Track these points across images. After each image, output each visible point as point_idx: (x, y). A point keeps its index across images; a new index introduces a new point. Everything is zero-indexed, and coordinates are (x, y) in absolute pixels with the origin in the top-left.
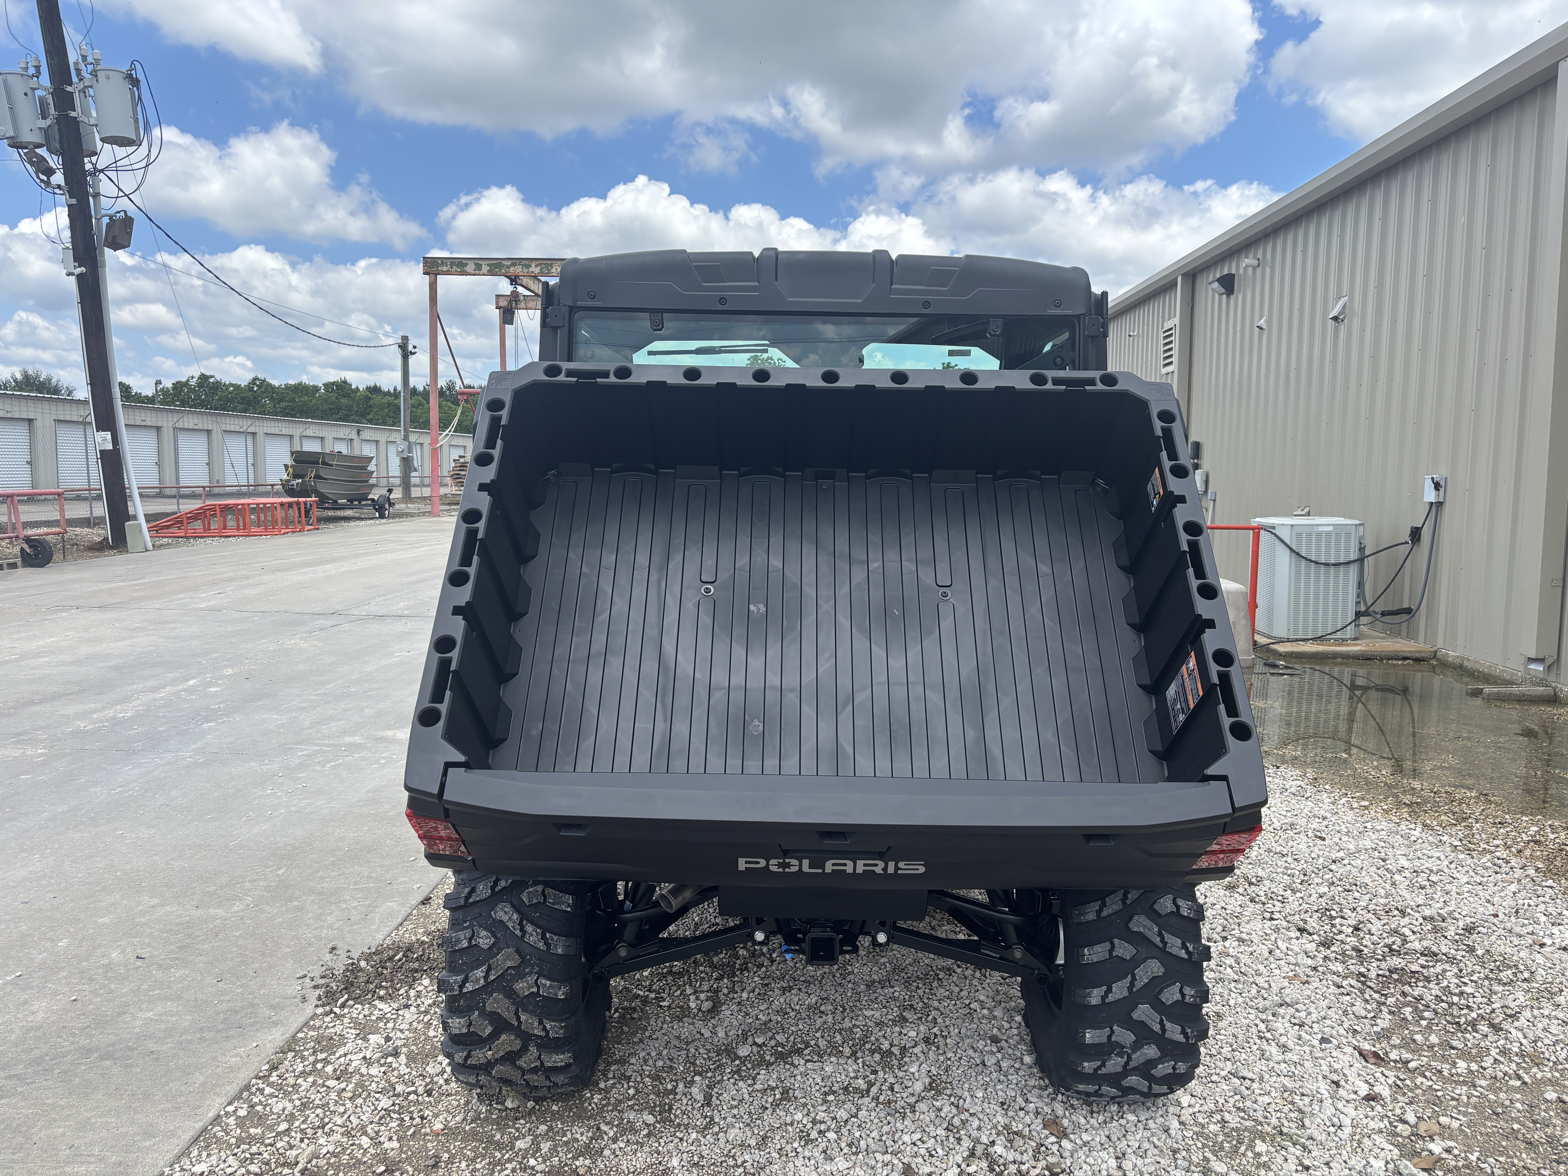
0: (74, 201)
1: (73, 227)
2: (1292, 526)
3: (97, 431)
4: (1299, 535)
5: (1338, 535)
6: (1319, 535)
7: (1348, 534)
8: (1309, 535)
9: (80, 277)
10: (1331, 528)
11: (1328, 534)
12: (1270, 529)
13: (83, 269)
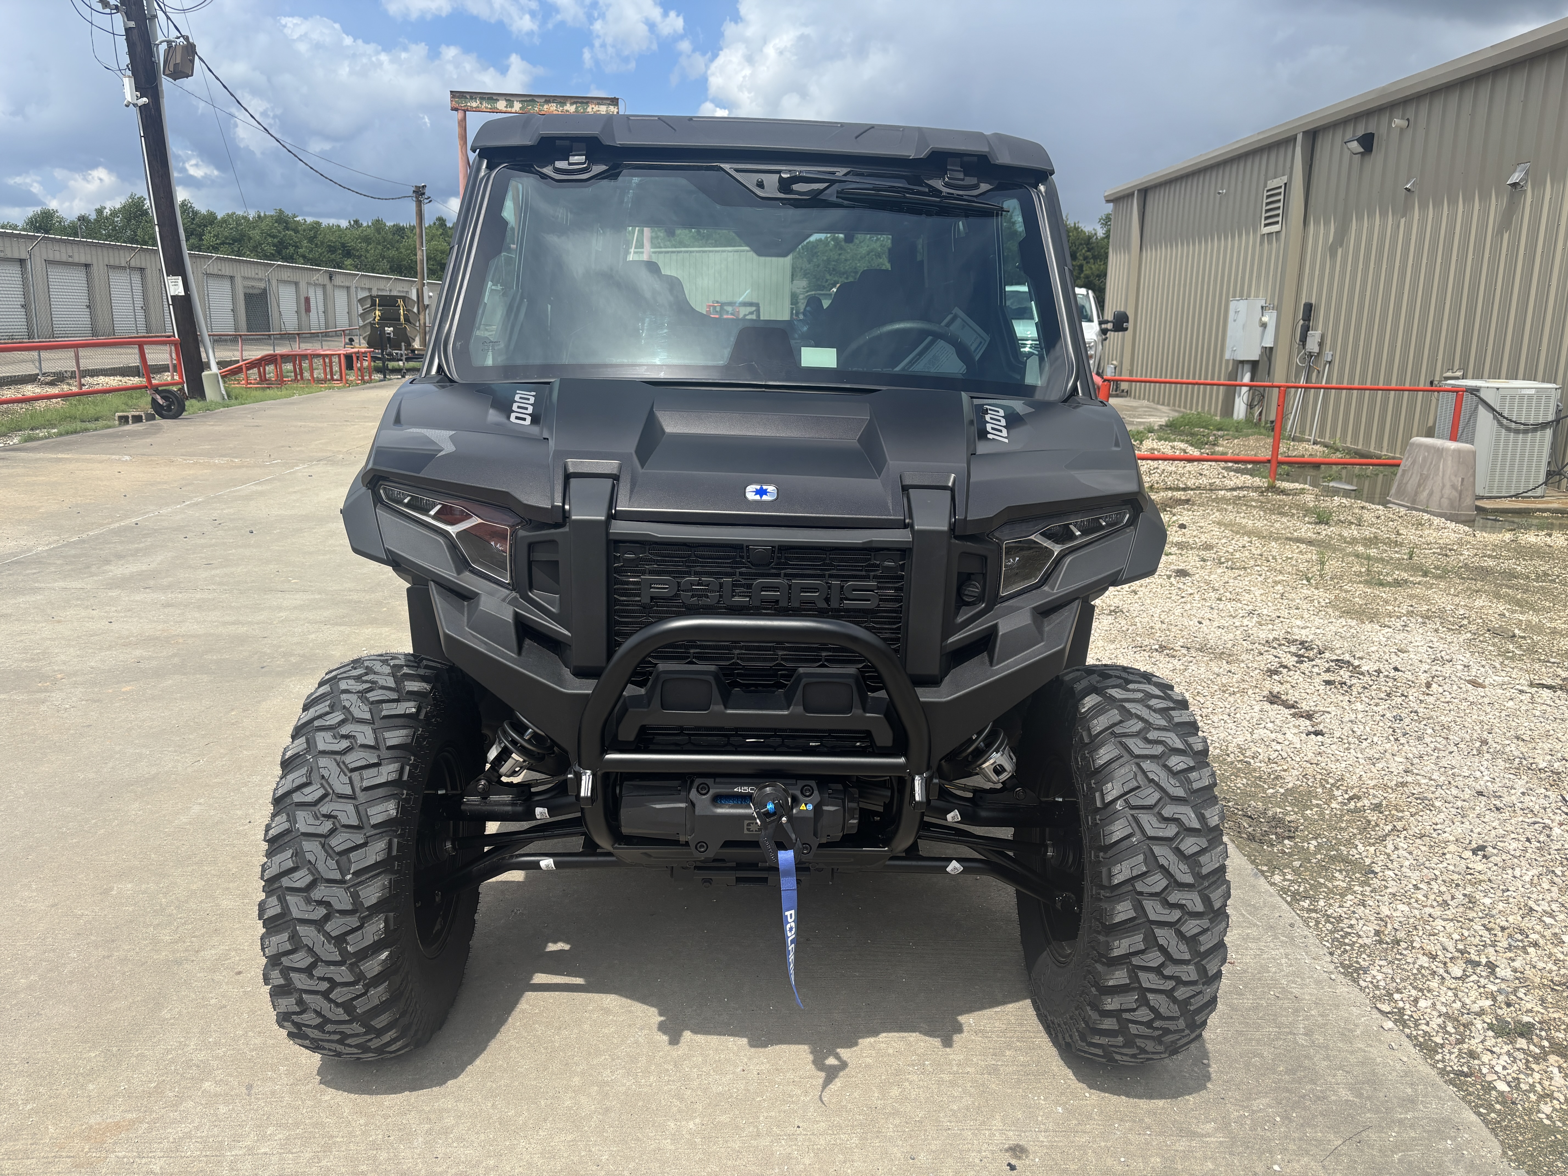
0: (132, 24)
1: (131, 53)
2: (1498, 389)
3: (168, 275)
4: (1504, 397)
5: (1539, 398)
6: (1522, 397)
7: (1548, 397)
8: (1513, 397)
9: (142, 109)
10: (1533, 392)
11: (1530, 397)
12: (1474, 391)
13: (145, 100)
